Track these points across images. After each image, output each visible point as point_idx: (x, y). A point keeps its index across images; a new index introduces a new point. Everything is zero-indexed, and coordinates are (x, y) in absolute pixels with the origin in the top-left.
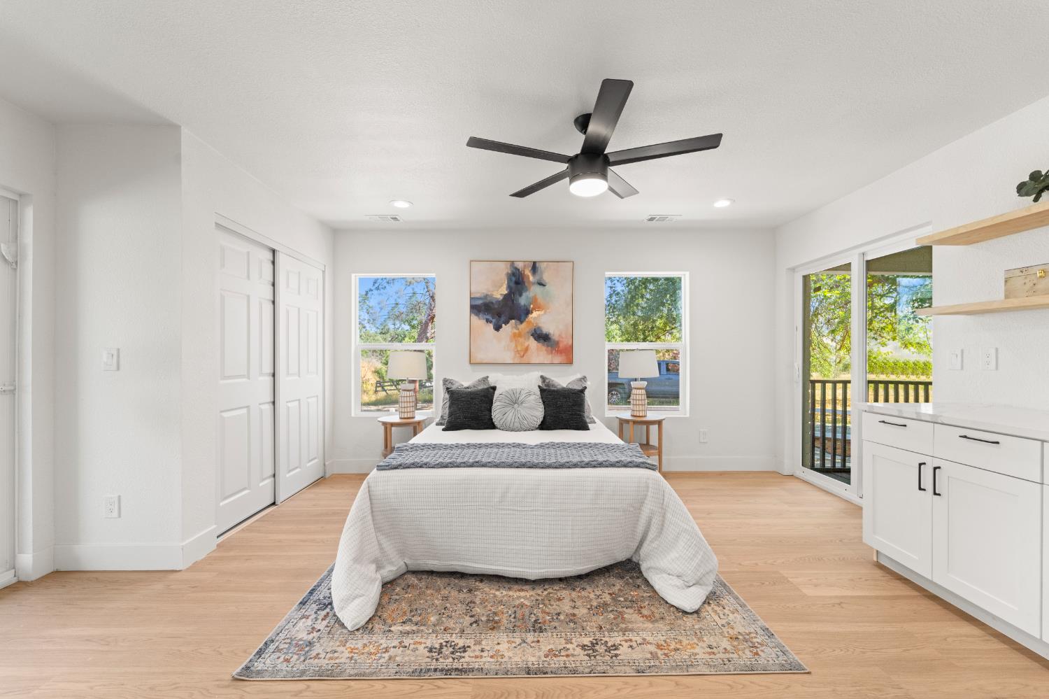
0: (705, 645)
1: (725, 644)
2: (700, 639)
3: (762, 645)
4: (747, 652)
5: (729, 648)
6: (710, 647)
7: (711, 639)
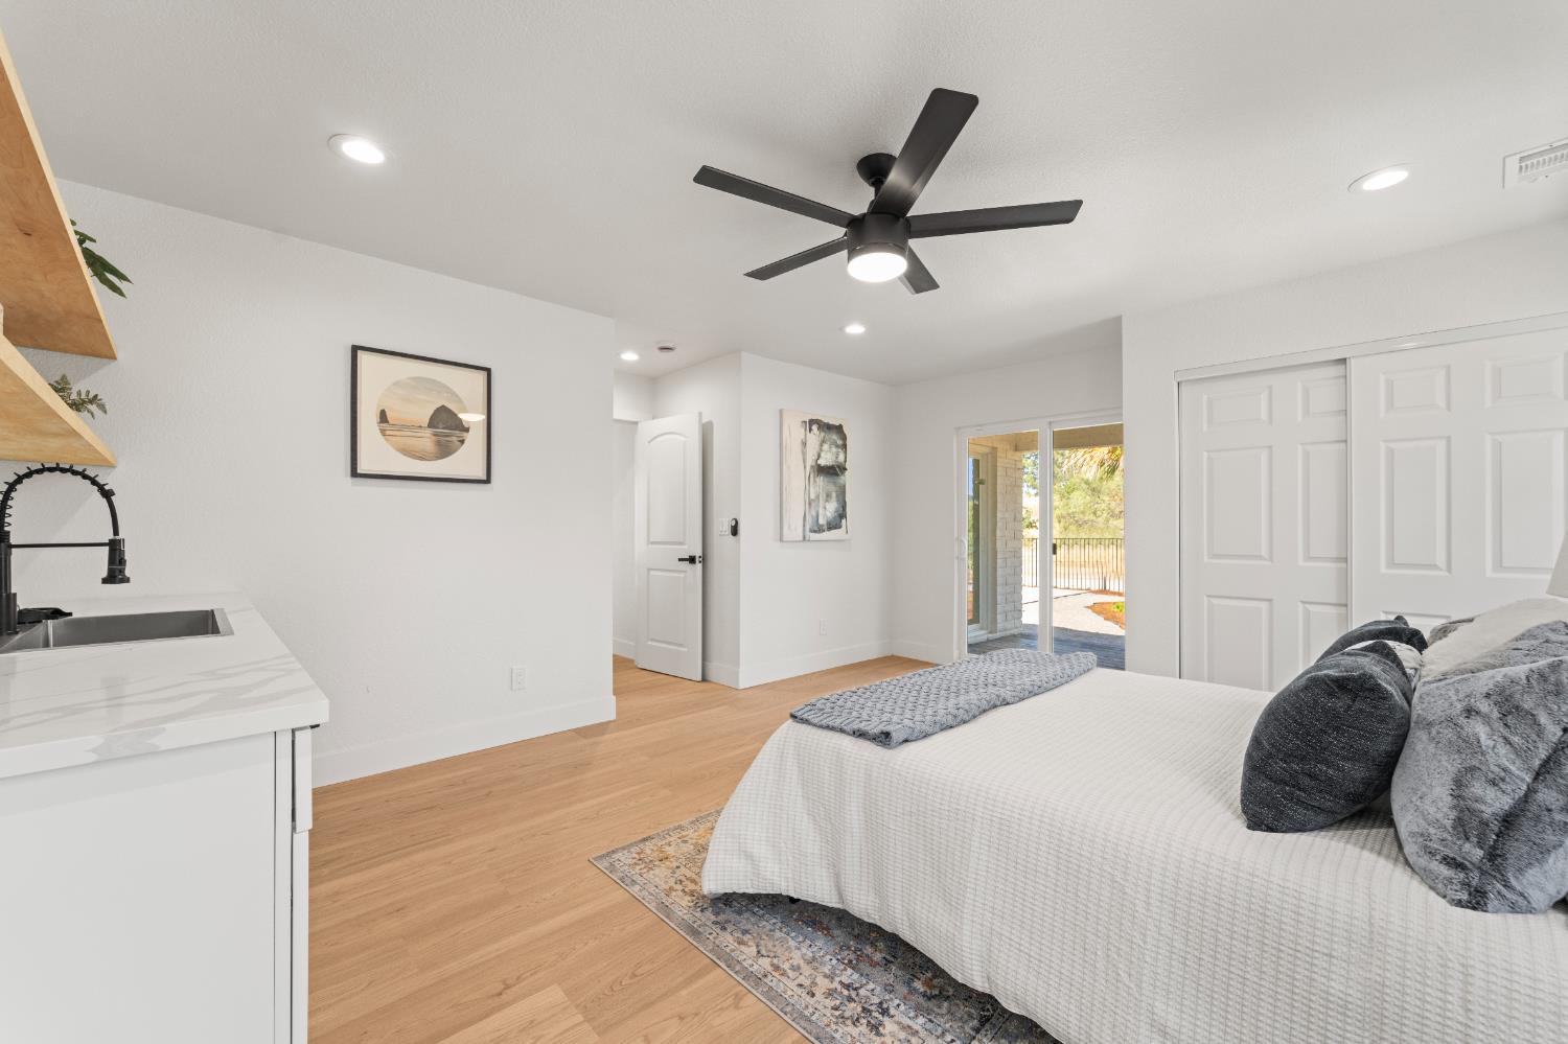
0: (690, 841)
1: (670, 850)
2: (696, 845)
3: (636, 864)
4: (649, 852)
5: (667, 848)
6: (686, 842)
7: (686, 850)
